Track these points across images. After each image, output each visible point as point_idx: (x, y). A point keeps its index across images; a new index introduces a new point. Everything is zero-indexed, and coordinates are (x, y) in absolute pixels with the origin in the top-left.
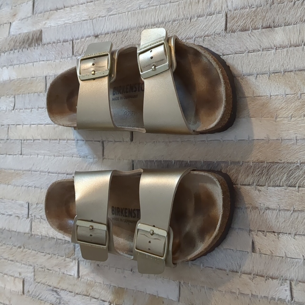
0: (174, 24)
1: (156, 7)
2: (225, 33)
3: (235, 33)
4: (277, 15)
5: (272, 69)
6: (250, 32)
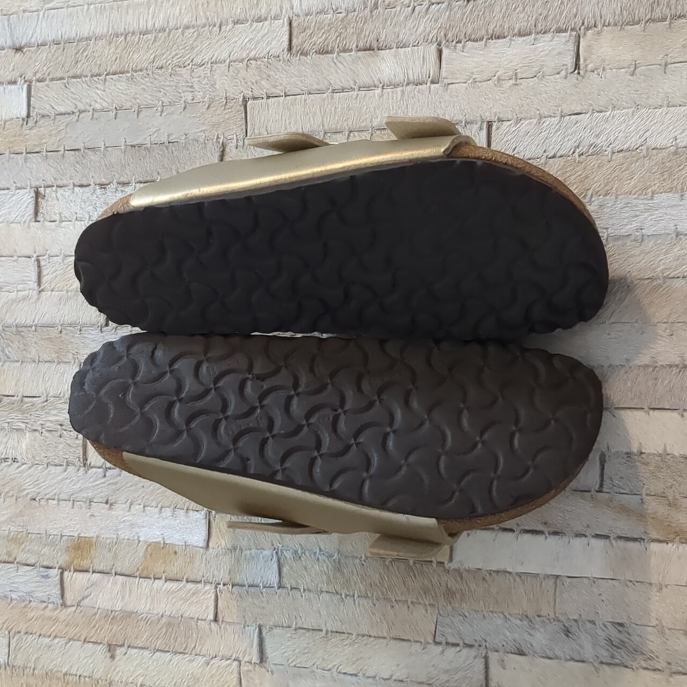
0: (187, 34)
2: (289, 55)
3: (308, 57)
4: (384, 28)
5: (376, 123)
6: (335, 55)
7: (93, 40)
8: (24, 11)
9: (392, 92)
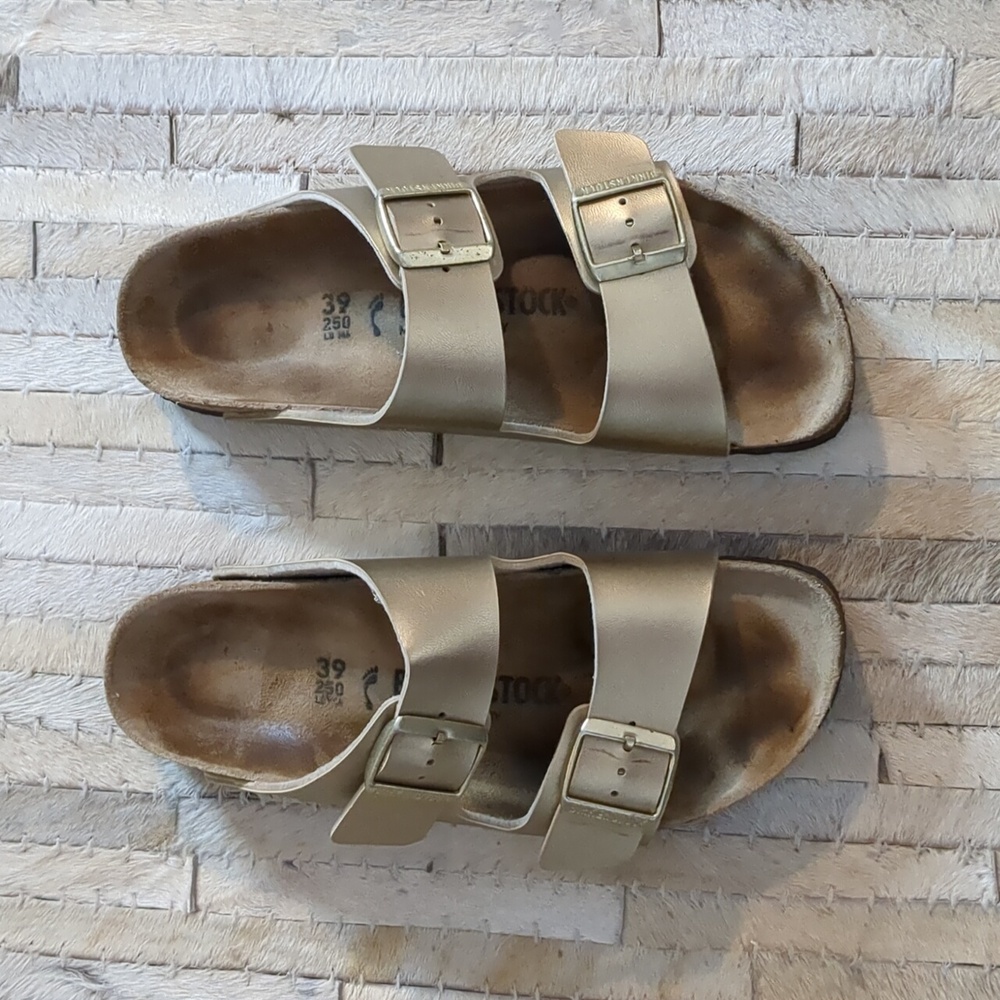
0: (609, 122)
1: (544, 61)
2: (793, 173)
3: (828, 178)
4: (959, 147)
5: (943, 290)
6: (875, 179)
7: (432, 113)
8: (299, 53)
9: (973, 246)
